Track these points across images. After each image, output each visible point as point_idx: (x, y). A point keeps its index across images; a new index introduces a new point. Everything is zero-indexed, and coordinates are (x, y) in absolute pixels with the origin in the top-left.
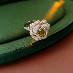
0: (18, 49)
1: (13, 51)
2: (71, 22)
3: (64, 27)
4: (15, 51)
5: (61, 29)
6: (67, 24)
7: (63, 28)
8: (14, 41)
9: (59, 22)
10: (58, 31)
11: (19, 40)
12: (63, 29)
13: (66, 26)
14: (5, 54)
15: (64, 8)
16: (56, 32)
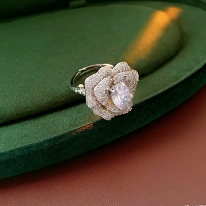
0: (63, 136)
1: (50, 141)
2: (202, 64)
3: (182, 78)
4: (55, 139)
5: (176, 83)
6: (188, 71)
7: (179, 81)
8: (50, 115)
9: (169, 65)
10: (166, 88)
11: (63, 111)
12: (181, 82)
13: (188, 74)
14: (28, 147)
15: (181, 28)
16: (161, 91)
